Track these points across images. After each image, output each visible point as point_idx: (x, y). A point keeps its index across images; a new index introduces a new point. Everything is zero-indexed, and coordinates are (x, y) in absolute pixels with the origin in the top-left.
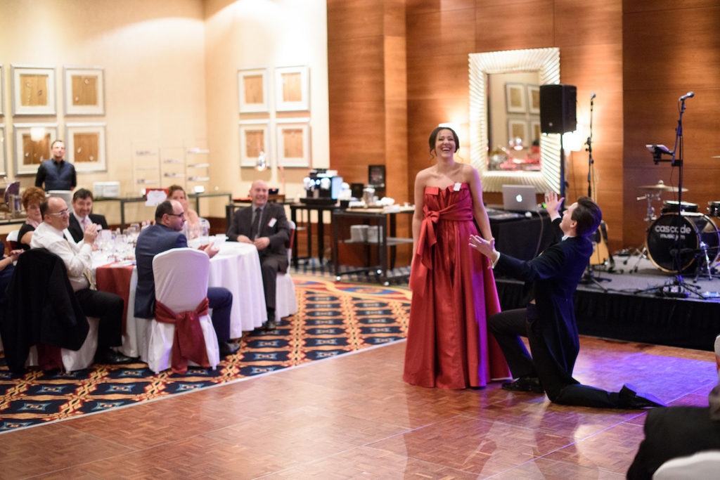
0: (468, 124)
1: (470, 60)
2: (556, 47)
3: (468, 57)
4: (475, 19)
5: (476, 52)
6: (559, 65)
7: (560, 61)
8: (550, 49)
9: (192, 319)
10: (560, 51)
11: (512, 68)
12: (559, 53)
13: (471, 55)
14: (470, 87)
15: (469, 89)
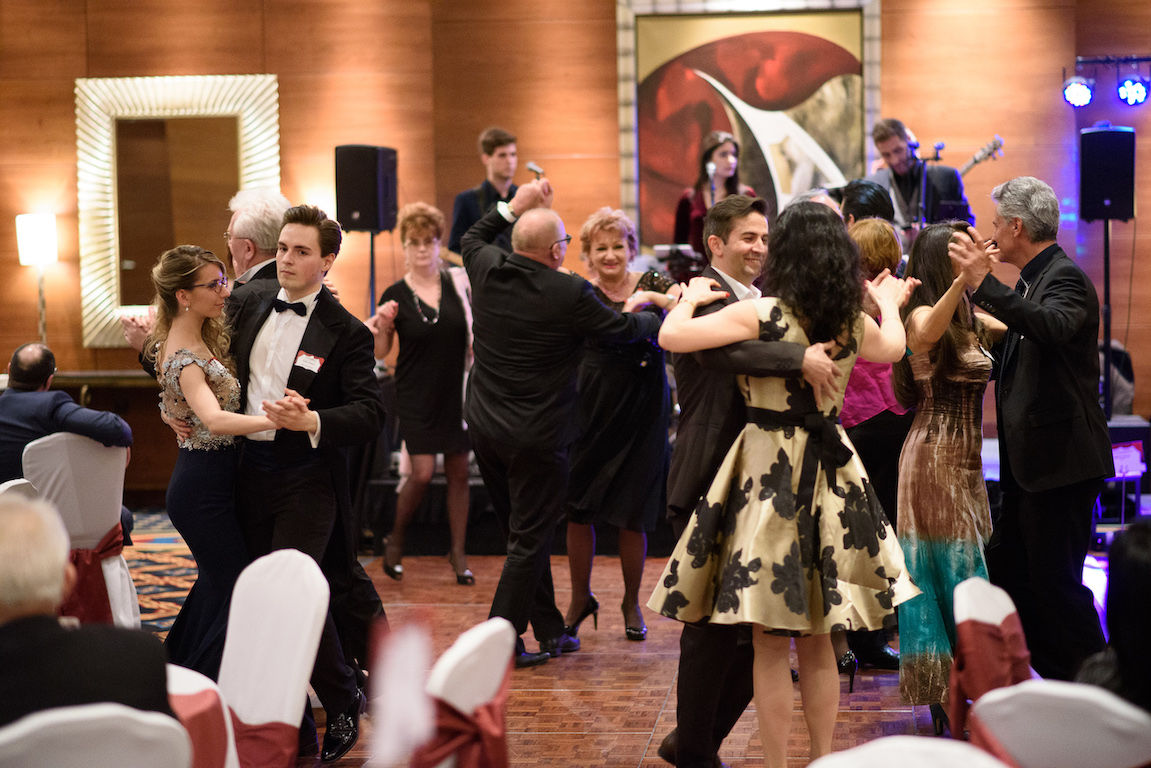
0: (73, 215)
1: (77, 91)
2: (271, 73)
3: (74, 86)
4: (85, 12)
5: (89, 75)
6: (277, 106)
7: (279, 101)
8: (260, 78)
9: (88, 562)
10: (279, 81)
11: (178, 109)
12: (276, 86)
13: (80, 82)
14: (80, 143)
15: (75, 148)
